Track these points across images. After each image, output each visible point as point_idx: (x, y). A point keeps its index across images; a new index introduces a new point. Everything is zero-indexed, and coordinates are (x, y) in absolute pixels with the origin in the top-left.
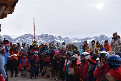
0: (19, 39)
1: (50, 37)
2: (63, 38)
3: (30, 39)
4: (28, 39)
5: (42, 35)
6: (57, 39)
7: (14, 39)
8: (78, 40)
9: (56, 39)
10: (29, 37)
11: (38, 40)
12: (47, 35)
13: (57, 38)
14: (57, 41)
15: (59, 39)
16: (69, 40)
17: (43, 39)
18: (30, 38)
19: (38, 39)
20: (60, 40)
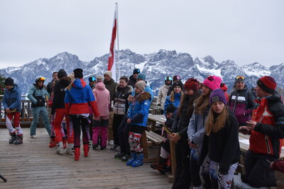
0: (100, 64)
1: (181, 59)
2: (217, 63)
3: (128, 64)
4: (124, 64)
5: (159, 53)
6: (201, 64)
7: (86, 63)
8: (263, 68)
9: (198, 66)
10: (125, 57)
11: (151, 67)
12: (174, 52)
13: (203, 61)
14: (202, 69)
15: (208, 64)
16: (235, 69)
17: (163, 64)
18: (128, 60)
19: (150, 65)
20: (211, 67)
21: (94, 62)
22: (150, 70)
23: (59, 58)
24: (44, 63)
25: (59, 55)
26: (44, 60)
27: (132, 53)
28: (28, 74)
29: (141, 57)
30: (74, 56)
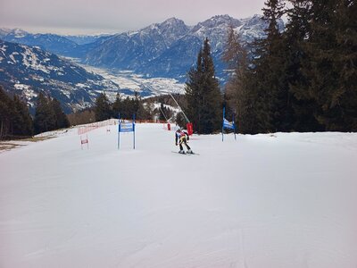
21: (197, 27)
22: (245, 34)
23: (168, 23)
24: (157, 28)
25: (168, 20)
26: (157, 25)
27: (230, 18)
28: (145, 37)
29: (238, 21)
30: (181, 21)
